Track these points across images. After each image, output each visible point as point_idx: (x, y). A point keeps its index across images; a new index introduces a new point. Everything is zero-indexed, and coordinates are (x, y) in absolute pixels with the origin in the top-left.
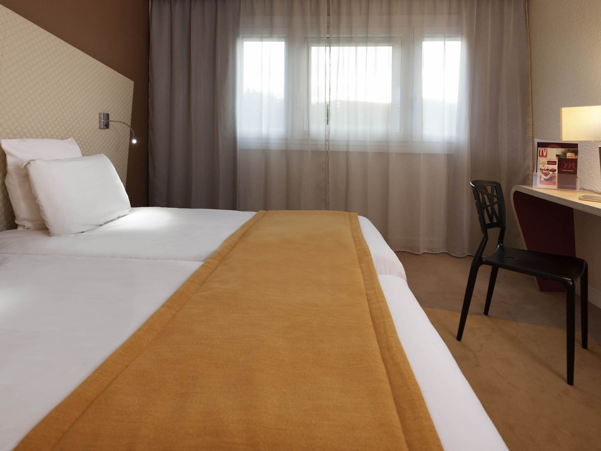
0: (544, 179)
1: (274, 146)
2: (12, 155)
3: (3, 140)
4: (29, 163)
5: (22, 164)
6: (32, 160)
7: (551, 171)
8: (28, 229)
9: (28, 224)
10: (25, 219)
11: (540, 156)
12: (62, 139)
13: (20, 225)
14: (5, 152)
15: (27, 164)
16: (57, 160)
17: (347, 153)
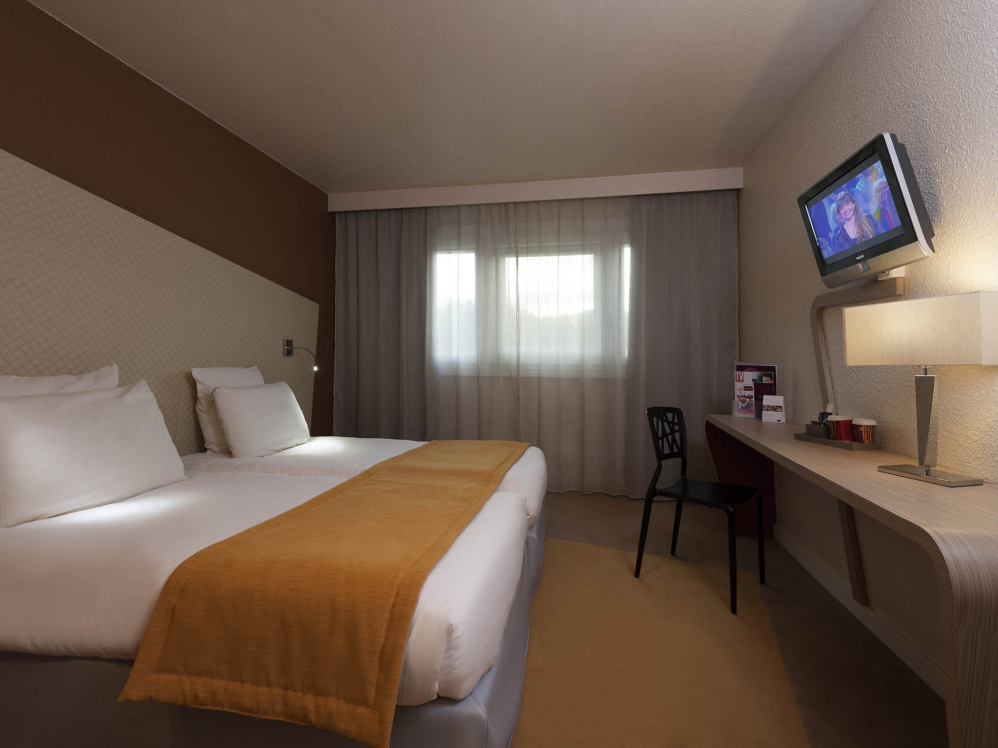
0: (742, 407)
1: (464, 371)
2: (200, 382)
3: (193, 369)
4: (215, 390)
5: (209, 392)
6: (217, 388)
7: (748, 397)
8: (215, 452)
9: (215, 448)
10: (212, 443)
11: (737, 381)
12: (247, 367)
13: (209, 449)
14: (196, 380)
15: (213, 391)
16: (241, 388)
17: (539, 379)
